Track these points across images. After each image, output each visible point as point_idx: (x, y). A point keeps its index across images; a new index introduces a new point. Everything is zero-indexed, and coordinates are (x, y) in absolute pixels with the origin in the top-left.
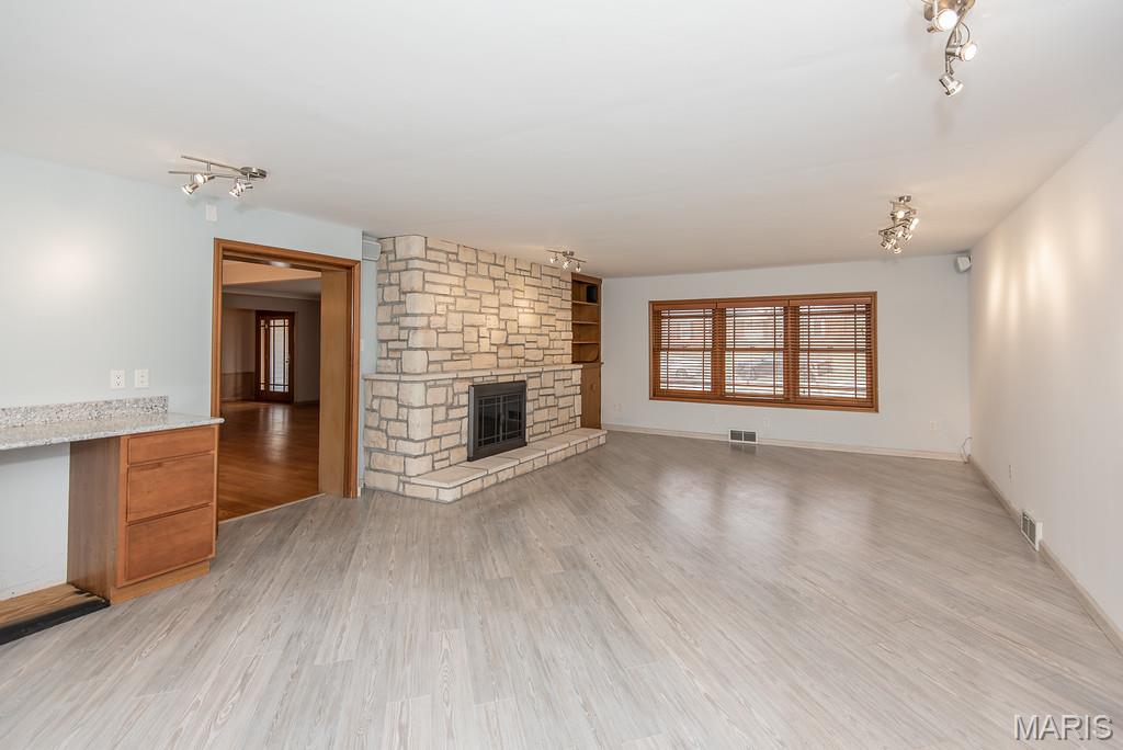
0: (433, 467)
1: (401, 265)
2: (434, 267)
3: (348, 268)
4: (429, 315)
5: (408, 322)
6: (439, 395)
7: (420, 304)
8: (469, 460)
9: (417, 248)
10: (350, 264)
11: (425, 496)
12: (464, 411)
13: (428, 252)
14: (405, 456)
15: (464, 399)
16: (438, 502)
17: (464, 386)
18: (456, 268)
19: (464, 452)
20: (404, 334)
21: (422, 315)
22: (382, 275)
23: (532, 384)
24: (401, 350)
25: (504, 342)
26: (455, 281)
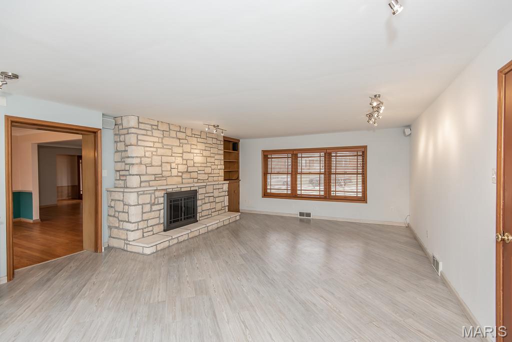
0: (143, 235)
1: (125, 131)
2: (144, 132)
3: (94, 133)
4: (141, 157)
5: (129, 161)
6: (146, 199)
7: (135, 151)
8: (165, 231)
9: (133, 122)
10: (96, 131)
11: (136, 251)
12: (162, 206)
13: (140, 124)
14: (127, 230)
15: (161, 200)
16: (143, 254)
17: (162, 193)
18: (156, 133)
19: (162, 227)
20: (127, 167)
21: (137, 157)
22: (116, 137)
23: (201, 191)
24: (126, 176)
25: (186, 170)
26: (156, 140)
